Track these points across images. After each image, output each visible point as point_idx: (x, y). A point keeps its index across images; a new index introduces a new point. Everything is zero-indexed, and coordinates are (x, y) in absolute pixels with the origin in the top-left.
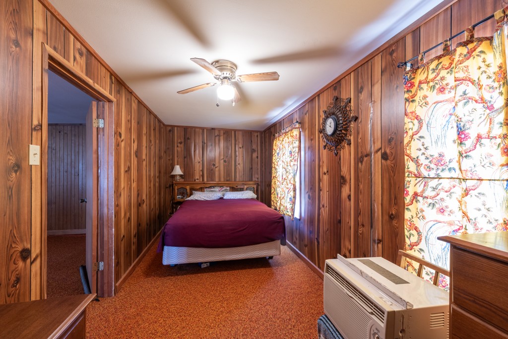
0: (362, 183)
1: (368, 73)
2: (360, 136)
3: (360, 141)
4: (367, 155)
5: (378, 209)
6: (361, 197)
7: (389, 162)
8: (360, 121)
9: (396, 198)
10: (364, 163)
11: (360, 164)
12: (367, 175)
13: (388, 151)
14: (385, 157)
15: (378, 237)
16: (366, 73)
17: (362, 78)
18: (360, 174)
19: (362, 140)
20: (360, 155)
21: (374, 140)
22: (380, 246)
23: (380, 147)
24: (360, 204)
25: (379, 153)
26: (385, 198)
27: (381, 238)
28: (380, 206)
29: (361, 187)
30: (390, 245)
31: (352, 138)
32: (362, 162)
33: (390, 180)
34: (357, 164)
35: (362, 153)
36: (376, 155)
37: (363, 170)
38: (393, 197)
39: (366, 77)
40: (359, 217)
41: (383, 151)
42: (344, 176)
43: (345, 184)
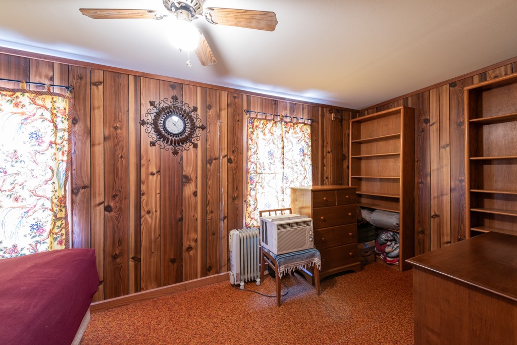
0: (211, 180)
1: (216, 98)
2: (209, 143)
3: (208, 146)
4: (215, 159)
5: (224, 196)
6: (209, 191)
7: (232, 164)
8: (208, 131)
9: (237, 186)
10: (212, 164)
11: (208, 165)
12: (216, 173)
13: (232, 158)
14: (230, 161)
15: (224, 215)
16: (214, 97)
17: (210, 98)
18: (208, 173)
19: (211, 147)
20: (208, 158)
21: (222, 149)
22: (226, 221)
23: (226, 154)
24: (209, 196)
25: (226, 158)
26: (230, 188)
27: (226, 215)
28: (226, 194)
29: (210, 183)
30: (233, 216)
31: (199, 143)
32: (210, 164)
33: (233, 175)
34: (205, 165)
35: (210, 156)
36: (224, 159)
37: (211, 170)
38: (235, 186)
39: (214, 100)
40: (208, 207)
41: (228, 157)
42: (188, 175)
43: (189, 183)
